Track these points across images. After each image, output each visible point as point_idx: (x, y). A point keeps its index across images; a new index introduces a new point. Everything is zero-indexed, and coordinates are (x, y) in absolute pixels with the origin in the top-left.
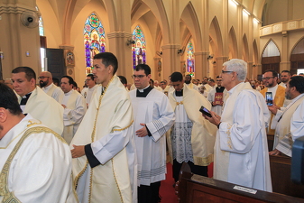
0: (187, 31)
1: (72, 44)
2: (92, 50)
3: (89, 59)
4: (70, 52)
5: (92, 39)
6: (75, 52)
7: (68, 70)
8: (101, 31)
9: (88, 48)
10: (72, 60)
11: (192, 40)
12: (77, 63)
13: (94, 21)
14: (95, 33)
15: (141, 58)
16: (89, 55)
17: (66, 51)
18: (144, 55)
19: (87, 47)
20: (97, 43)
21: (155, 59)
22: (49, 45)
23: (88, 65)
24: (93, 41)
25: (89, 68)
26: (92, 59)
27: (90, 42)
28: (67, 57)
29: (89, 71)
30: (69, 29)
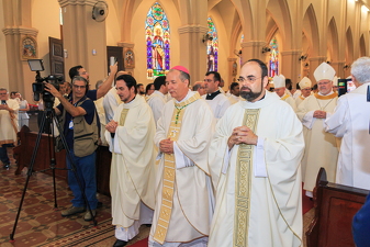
0: (273, 23)
1: (132, 41)
2: (154, 48)
3: (150, 60)
4: (130, 51)
6: (135, 50)
8: (165, 24)
9: (150, 46)
10: (131, 60)
11: (277, 36)
12: (137, 64)
13: (158, 12)
14: (158, 27)
15: (212, 58)
16: (150, 55)
17: (125, 49)
18: (215, 55)
19: (149, 44)
20: (161, 40)
21: (230, 60)
23: (150, 66)
24: (156, 37)
25: (151, 70)
27: (152, 38)
28: (126, 57)
29: (150, 75)
30: (130, 22)
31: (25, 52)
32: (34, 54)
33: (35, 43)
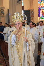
1: (33, 8)
2: (41, 10)
3: (39, 14)
4: (32, 11)
5: (41, 5)
6: (34, 11)
7: (31, 18)
9: (39, 9)
10: (33, 14)
12: (35, 15)
14: (42, 3)
16: (39, 12)
17: (31, 11)
19: (39, 8)
22: (25, 9)
23: (39, 16)
24: (42, 6)
25: (40, 17)
26: (41, 14)
27: (40, 7)
28: (31, 13)
29: (39, 19)
30: (32, 2)
31: (1, 14)
32: (3, 14)
33: (4, 11)
